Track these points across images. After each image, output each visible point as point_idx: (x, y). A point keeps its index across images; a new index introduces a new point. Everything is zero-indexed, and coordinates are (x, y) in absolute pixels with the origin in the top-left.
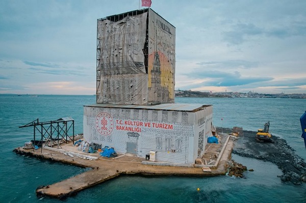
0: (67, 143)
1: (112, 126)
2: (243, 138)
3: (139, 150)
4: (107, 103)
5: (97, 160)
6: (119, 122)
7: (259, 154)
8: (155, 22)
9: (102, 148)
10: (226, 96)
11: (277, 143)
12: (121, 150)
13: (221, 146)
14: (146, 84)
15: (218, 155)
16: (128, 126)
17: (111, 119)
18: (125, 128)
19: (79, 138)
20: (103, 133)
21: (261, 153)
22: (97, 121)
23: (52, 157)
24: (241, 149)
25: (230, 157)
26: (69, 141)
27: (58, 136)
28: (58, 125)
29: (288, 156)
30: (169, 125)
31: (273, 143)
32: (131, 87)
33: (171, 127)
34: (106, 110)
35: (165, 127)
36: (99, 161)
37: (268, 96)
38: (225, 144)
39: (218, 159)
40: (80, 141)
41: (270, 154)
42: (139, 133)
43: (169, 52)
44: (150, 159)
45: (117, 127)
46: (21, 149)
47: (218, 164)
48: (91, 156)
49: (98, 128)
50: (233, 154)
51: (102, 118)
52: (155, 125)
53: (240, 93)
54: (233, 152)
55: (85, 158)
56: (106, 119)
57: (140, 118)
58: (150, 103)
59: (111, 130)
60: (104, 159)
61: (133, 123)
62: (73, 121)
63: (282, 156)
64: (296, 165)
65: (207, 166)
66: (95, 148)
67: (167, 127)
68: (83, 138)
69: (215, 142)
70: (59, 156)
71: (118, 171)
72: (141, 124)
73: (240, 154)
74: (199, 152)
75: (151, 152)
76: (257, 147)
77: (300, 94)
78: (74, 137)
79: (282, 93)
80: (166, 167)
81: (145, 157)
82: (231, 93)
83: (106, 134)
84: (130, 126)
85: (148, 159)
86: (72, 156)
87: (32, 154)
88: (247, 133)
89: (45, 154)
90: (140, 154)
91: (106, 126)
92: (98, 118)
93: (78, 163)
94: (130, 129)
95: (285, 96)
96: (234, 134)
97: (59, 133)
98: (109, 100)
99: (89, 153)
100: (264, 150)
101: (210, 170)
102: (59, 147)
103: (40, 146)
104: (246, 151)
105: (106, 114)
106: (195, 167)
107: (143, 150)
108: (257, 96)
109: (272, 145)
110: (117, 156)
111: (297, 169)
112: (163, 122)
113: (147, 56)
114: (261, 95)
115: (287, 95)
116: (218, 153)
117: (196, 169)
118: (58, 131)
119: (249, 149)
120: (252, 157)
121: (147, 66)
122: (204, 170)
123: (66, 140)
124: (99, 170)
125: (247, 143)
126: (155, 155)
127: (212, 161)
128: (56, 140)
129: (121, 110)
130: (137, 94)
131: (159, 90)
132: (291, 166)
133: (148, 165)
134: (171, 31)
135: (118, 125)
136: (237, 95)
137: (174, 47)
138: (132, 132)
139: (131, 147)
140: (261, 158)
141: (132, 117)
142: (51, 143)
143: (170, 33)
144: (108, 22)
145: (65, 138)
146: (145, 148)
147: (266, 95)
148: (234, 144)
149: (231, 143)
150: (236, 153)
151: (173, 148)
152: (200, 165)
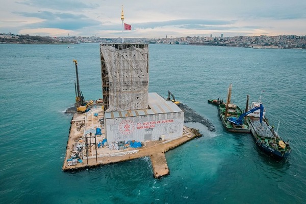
1: (134, 128)
3: (153, 137)
4: (116, 111)
6: (139, 124)
9: (126, 142)
10: (72, 42)
14: (147, 96)
16: (146, 125)
17: (132, 124)
18: (143, 127)
22: (120, 127)
33: (172, 121)
34: (128, 119)
42: (153, 128)
44: (162, 140)
45: (138, 127)
52: (163, 122)
61: (149, 123)
72: (155, 123)
75: (162, 136)
81: (158, 140)
82: (74, 37)
84: (148, 125)
91: (128, 129)
105: (128, 121)
106: (183, 137)
108: (100, 40)
124: (154, 156)
129: (140, 117)
130: (141, 102)
138: (148, 128)
139: (148, 136)
151: (173, 131)
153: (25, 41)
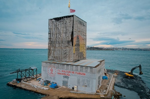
0: (33, 79)
1: (55, 72)
2: (120, 76)
3: (69, 85)
4: (53, 60)
5: (48, 90)
6: (59, 70)
7: (128, 86)
8: (77, 21)
9: (51, 83)
10: (111, 50)
11: (137, 79)
12: (60, 84)
13: (109, 81)
14: (72, 52)
15: (108, 87)
17: (55, 69)
18: (62, 74)
19: (39, 76)
20: (51, 75)
21: (129, 85)
22: (48, 70)
23: (26, 88)
24: (119, 83)
25: (113, 88)
26: (34, 78)
27: (29, 76)
28: (29, 71)
29: (143, 88)
30: (84, 73)
31: (135, 79)
32: (65, 53)
33: (84, 74)
34: (53, 64)
35: (82, 74)
36: (49, 91)
37: (132, 50)
38: (111, 80)
39: (108, 90)
40: (40, 78)
41: (133, 87)
42: (69, 76)
43: (83, 35)
44: (74, 90)
45: (58, 73)
46: (11, 83)
47: (108, 93)
48: (45, 87)
49: (49, 73)
50: (115, 86)
51: (51, 68)
52: (77, 73)
53: (118, 48)
54: (115, 85)
55: (42, 89)
56: (53, 69)
57: (69, 69)
58: (74, 61)
59: (55, 74)
60: (52, 90)
61: (66, 72)
62: (37, 69)
63: (139, 87)
64: (147, 94)
65: (102, 94)
66: (47, 83)
67: (83, 74)
68: (41, 76)
69: (106, 78)
70: (29, 87)
71: (58, 97)
72: (70, 72)
73: (118, 86)
74: (98, 86)
75: (75, 86)
76: (127, 81)
77: (148, 49)
78: (37, 76)
79: (139, 48)
80: (82, 94)
81: (72, 88)
82: (114, 48)
83: (52, 76)
85: (73, 89)
86: (36, 87)
87: (16, 86)
88: (122, 73)
89: (23, 86)
90: (69, 86)
91: (52, 72)
92: (49, 68)
93: (39, 92)
94: (65, 74)
95: (140, 50)
96: (116, 74)
97: (29, 75)
98: (54, 59)
99: (44, 85)
100: (131, 83)
101: (104, 96)
102: (30, 82)
103: (20, 81)
104: (122, 84)
105: (53, 66)
106: (96, 94)
107: (71, 85)
108: (127, 49)
109: (135, 80)
110: (58, 88)
111: (147, 96)
112: (81, 72)
113: (73, 38)
114: (128, 49)
115: (141, 49)
116: (108, 85)
117: (97, 96)
118: (29, 74)
119: (123, 83)
120: (124, 88)
121: (73, 43)
122: (101, 97)
123: (33, 78)
124: (49, 96)
125: (122, 79)
126: (76, 88)
127: (105, 91)
128: (28, 78)
129: (60, 65)
130: (68, 56)
131: (79, 54)
132: (144, 94)
133: (73, 93)
134: (85, 25)
135: (58, 72)
136: (117, 49)
137: (86, 32)
138: (65, 75)
139: (65, 83)
140: (129, 89)
141: (65, 68)
142: (26, 80)
143: (84, 26)
144: (54, 20)
145: (33, 77)
146: (71, 84)
147: (131, 49)
148: (115, 80)
149: (114, 79)
150: (117, 85)
151: (86, 85)
152: (99, 93)
153: (92, 49)
